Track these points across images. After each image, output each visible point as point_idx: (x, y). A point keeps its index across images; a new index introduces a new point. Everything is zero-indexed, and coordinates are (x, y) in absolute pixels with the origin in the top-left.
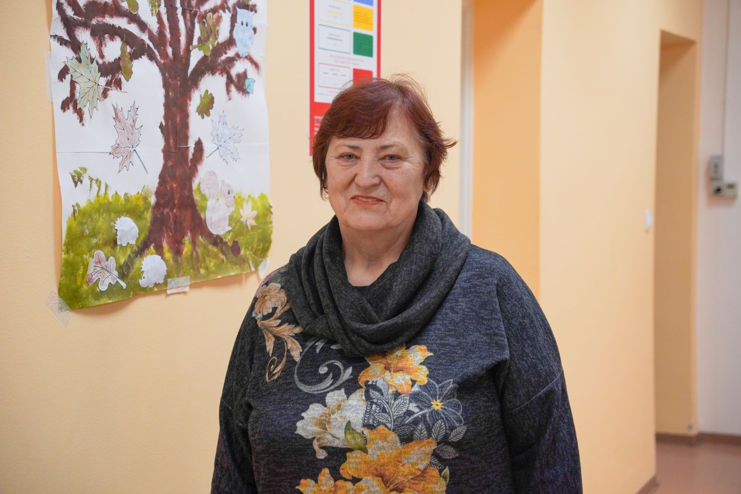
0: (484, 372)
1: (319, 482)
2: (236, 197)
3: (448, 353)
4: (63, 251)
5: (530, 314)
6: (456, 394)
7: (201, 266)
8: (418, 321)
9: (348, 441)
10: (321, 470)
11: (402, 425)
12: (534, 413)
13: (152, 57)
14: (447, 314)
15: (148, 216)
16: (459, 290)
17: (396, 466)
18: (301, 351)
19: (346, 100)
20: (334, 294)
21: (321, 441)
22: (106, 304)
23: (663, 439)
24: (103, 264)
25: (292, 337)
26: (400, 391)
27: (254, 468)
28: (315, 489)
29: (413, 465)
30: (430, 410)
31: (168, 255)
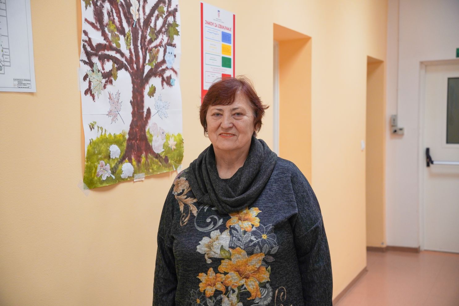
0: (287, 220)
1: (208, 275)
2: (166, 135)
3: (269, 211)
4: (85, 161)
5: (306, 190)
6: (273, 231)
7: (150, 168)
8: (254, 196)
9: (222, 255)
10: (209, 269)
11: (248, 247)
12: (309, 238)
13: (127, 69)
14: (267, 192)
15: (125, 144)
16: (273, 180)
17: (245, 266)
18: (197, 211)
19: (215, 87)
20: (213, 183)
21: (209, 255)
22: (105, 186)
23: (370, 249)
24: (104, 167)
25: (192, 204)
26: (246, 230)
27: (176, 267)
28: (206, 278)
29: (254, 266)
30: (261, 239)
31: (134, 163)
